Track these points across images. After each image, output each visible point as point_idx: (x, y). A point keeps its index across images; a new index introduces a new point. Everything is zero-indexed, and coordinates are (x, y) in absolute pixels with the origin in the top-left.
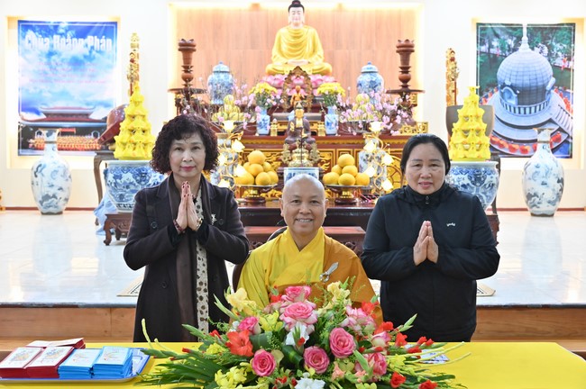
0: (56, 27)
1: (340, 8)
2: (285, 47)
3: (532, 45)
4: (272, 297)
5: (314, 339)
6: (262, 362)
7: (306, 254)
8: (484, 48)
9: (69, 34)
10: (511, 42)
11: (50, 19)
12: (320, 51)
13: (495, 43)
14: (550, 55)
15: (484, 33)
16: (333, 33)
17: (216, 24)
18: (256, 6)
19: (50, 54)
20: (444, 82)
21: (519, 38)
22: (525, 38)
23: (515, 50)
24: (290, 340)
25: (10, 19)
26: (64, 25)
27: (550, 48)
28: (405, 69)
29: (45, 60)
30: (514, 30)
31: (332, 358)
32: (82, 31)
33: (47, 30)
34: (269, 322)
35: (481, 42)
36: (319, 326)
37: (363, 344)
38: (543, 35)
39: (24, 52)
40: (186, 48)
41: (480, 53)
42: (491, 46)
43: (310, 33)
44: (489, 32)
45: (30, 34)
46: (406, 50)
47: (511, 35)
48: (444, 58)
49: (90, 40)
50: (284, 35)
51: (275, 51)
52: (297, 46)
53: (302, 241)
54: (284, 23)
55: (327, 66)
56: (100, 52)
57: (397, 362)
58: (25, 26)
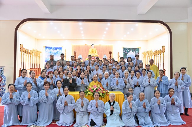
0: (52, 48)
1: (100, 45)
2: (91, 52)
3: (132, 51)
4: (92, 86)
5: (96, 89)
6: (92, 91)
7: (96, 83)
8: (124, 52)
9: (54, 49)
10: (129, 51)
11: (51, 46)
12: (97, 52)
13: (126, 51)
14: (135, 53)
15: (124, 49)
16: (99, 49)
17: (79, 47)
18: (86, 45)
19: (51, 52)
20: (117, 58)
21: (130, 50)
22: (131, 50)
23: (129, 52)
24: (94, 89)
25: (44, 46)
26: (53, 47)
27: (135, 52)
28: (110, 56)
29: (50, 53)
30: (129, 49)
31: (98, 91)
32: (56, 48)
33: (50, 48)
34: (92, 88)
35: (124, 51)
36: (97, 88)
37: (101, 90)
38: (134, 50)
39: (46, 52)
40: (75, 53)
41: (124, 53)
42: (125, 51)
43: (95, 49)
44: (125, 49)
45: (47, 49)
46: (110, 53)
47: (129, 50)
48: (117, 54)
49: (57, 50)
50: (91, 50)
51: (89, 52)
52: (93, 51)
53: (95, 82)
54: (91, 48)
55: (98, 55)
56: (59, 52)
57: (104, 92)
58: (46, 47)
